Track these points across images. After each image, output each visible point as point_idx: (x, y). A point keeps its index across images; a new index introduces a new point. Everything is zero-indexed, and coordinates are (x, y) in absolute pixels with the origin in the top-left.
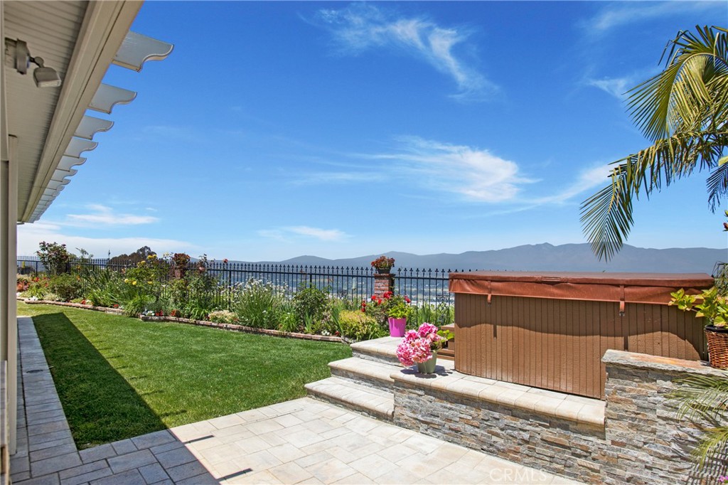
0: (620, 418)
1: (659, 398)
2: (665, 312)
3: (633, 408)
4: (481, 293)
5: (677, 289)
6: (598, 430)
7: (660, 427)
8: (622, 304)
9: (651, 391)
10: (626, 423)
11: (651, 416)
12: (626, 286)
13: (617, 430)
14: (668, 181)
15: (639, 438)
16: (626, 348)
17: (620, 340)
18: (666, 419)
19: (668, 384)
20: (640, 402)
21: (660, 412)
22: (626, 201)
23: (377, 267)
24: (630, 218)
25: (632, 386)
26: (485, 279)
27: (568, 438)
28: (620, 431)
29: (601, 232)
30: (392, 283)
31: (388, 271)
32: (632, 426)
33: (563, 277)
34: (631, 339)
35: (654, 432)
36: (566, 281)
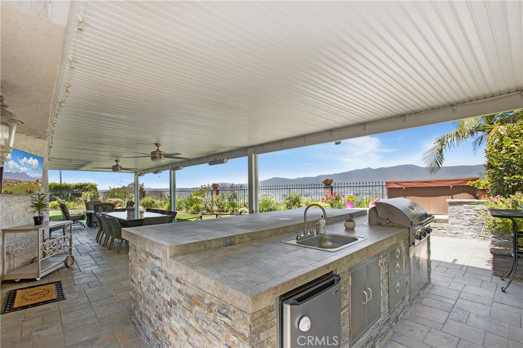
0: (453, 217)
1: (465, 209)
2: (464, 187)
3: (457, 213)
4: (401, 187)
5: (468, 181)
6: (446, 221)
7: (465, 217)
8: (451, 186)
9: (462, 208)
10: (455, 218)
11: (462, 214)
12: (452, 181)
13: (452, 220)
14: (458, 145)
15: (458, 221)
16: (452, 198)
17: (451, 197)
18: (467, 215)
19: (467, 205)
20: (459, 211)
21: (465, 213)
22: (441, 151)
23: (325, 183)
24: (443, 158)
25: (456, 207)
26: (402, 182)
27: (436, 225)
28: (453, 220)
29: (431, 164)
30: (332, 190)
31: (330, 185)
32: (457, 218)
33: (431, 180)
34: (454, 196)
35: (463, 219)
36: (432, 181)
